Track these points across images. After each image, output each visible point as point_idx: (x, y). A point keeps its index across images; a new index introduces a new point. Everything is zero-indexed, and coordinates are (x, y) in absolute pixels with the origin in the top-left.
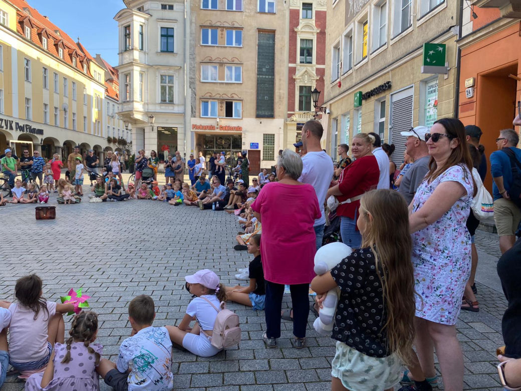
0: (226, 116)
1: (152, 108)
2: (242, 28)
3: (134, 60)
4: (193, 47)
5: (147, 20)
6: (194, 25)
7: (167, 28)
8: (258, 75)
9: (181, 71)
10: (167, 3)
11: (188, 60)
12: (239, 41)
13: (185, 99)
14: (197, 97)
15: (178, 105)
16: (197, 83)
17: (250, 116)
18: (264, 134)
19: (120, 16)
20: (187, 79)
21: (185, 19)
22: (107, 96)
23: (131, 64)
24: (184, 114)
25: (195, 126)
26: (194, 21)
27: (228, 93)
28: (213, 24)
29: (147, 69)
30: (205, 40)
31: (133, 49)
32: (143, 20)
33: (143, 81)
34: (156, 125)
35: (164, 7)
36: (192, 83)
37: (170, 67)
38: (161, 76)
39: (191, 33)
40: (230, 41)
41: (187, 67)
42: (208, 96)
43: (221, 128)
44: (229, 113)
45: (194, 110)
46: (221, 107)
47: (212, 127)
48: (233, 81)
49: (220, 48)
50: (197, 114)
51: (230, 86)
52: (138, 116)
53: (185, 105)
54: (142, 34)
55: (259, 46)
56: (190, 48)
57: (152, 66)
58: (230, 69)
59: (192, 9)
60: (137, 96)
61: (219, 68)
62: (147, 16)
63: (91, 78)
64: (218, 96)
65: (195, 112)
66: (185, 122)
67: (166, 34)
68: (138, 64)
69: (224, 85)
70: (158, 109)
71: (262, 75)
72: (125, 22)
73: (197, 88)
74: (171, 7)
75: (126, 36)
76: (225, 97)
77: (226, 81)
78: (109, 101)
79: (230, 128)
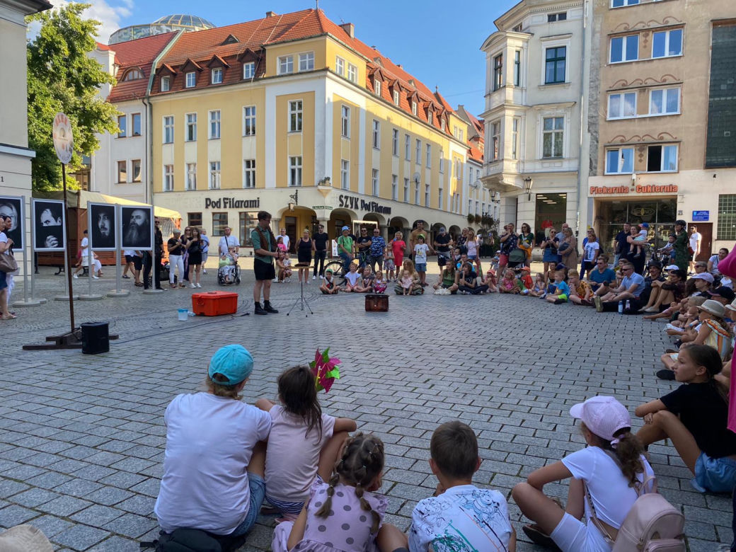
0: (649, 169)
1: (529, 168)
2: (682, 26)
3: (506, 101)
4: (595, 70)
5: (527, 41)
6: (598, 35)
7: (556, 48)
8: (710, 97)
9: (576, 107)
10: (555, 12)
11: (587, 91)
12: (675, 46)
13: (580, 149)
14: (600, 145)
15: (569, 159)
16: (601, 122)
17: (693, 167)
18: (720, 196)
19: (489, 44)
20: (584, 119)
21: (583, 30)
22: (470, 159)
23: (502, 107)
24: (577, 172)
25: (594, 190)
26: (597, 29)
27: (652, 132)
28: (631, 28)
29: (525, 111)
30: (616, 55)
31: (505, 86)
32: (520, 43)
33: (518, 129)
34: (534, 192)
35: (552, 18)
36: (592, 125)
37: (558, 104)
38: (545, 119)
39: (593, 49)
40: (659, 49)
41: (585, 101)
42: (618, 141)
43: (640, 189)
44: (654, 165)
45: (594, 164)
46: (641, 156)
47: (623, 189)
48: (664, 113)
49: (641, 64)
50: (599, 170)
51: (657, 121)
52: (508, 180)
53: (579, 158)
54: (518, 63)
55: (715, 49)
56: (591, 71)
57: (531, 107)
58: (658, 95)
59: (595, 12)
60: (508, 152)
61: (639, 97)
62: (526, 37)
63: (449, 136)
64: (635, 140)
65: (596, 168)
66: (579, 184)
67: (554, 57)
68: (512, 107)
69: (648, 122)
70: (538, 167)
71: (720, 96)
72: (494, 51)
73: (601, 132)
74: (563, 16)
75: (496, 69)
76: (648, 139)
77: (650, 115)
78: (472, 166)
79: (654, 188)
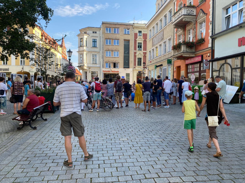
0: (114, 68)
1: (90, 65)
2: (119, 39)
3: (84, 50)
4: (103, 45)
5: (88, 36)
6: (103, 38)
7: (95, 39)
8: (124, 54)
9: (99, 53)
10: (95, 31)
11: (101, 50)
12: (118, 43)
13: (100, 62)
14: (104, 62)
15: (98, 64)
16: (104, 57)
17: (122, 68)
18: (126, 74)
19: (79, 35)
20: (101, 56)
21: (100, 37)
22: (62, 58)
24: (100, 67)
25: (103, 71)
26: (103, 37)
28: (110, 38)
29: (88, 52)
30: (107, 43)
31: (84, 46)
32: (87, 37)
33: (87, 56)
34: (91, 71)
35: (93, 32)
36: (103, 57)
37: (96, 52)
38: (93, 55)
39: (102, 41)
40: (115, 43)
41: (101, 52)
42: (108, 61)
43: (112, 71)
44: (115, 67)
45: (103, 66)
46: (112, 65)
47: (109, 71)
48: (116, 56)
49: (112, 46)
50: (104, 67)
51: (115, 58)
52: (85, 68)
53: (100, 64)
54: (86, 41)
55: (124, 45)
56: (102, 46)
57: (90, 52)
58: (115, 53)
59: (103, 33)
60: (85, 62)
61: (111, 53)
62: (88, 35)
63: (58, 52)
64: (111, 61)
65: (104, 66)
66: (100, 70)
67: (94, 41)
68: (85, 51)
69: (113, 58)
70: (92, 65)
71: (125, 54)
72: (80, 37)
73: (104, 59)
74: (96, 32)
75: (81, 41)
76: (114, 61)
77: (113, 56)
79: (115, 72)
